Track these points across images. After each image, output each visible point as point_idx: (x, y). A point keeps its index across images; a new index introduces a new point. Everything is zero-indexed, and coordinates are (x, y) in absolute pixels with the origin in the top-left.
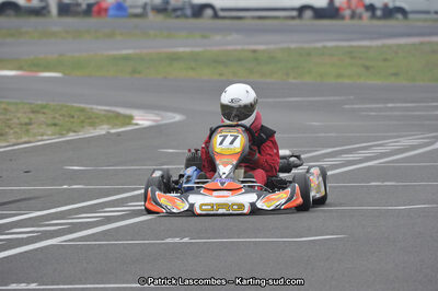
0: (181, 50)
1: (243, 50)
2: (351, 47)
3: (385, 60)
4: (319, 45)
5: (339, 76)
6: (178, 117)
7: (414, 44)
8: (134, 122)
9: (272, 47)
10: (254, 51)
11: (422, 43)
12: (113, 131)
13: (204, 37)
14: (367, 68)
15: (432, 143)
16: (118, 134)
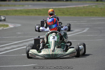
0: (18, 9)
1: (33, 9)
2: (59, 8)
3: (68, 11)
6: (19, 25)
7: (74, 8)
8: (9, 26)
9: (40, 8)
10: (36, 9)
11: (76, 7)
12: (4, 28)
13: (23, 6)
14: (63, 13)
15: (83, 31)
16: (6, 29)
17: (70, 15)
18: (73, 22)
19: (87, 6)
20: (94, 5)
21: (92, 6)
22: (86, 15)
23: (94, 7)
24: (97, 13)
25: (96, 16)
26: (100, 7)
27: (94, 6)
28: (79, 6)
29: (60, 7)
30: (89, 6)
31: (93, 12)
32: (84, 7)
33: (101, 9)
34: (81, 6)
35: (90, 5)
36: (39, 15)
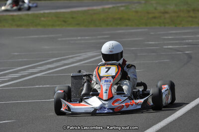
1: (7, 15)
2: (57, 13)
3: (73, 18)
4: (42, 12)
5: (53, 25)
7: (85, 11)
10: (12, 16)
11: (88, 10)
14: (65, 22)
17: (78, 24)
18: (83, 38)
19: (110, 8)
20: (124, 4)
21: (118, 7)
22: (107, 25)
23: (122, 8)
24: (129, 20)
25: (127, 25)
26: (134, 9)
27: (122, 6)
28: (95, 8)
29: (58, 11)
30: (113, 7)
31: (120, 19)
32: (103, 9)
33: (137, 12)
34: (99, 8)
35: (114, 5)
36: (18, 26)
